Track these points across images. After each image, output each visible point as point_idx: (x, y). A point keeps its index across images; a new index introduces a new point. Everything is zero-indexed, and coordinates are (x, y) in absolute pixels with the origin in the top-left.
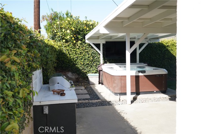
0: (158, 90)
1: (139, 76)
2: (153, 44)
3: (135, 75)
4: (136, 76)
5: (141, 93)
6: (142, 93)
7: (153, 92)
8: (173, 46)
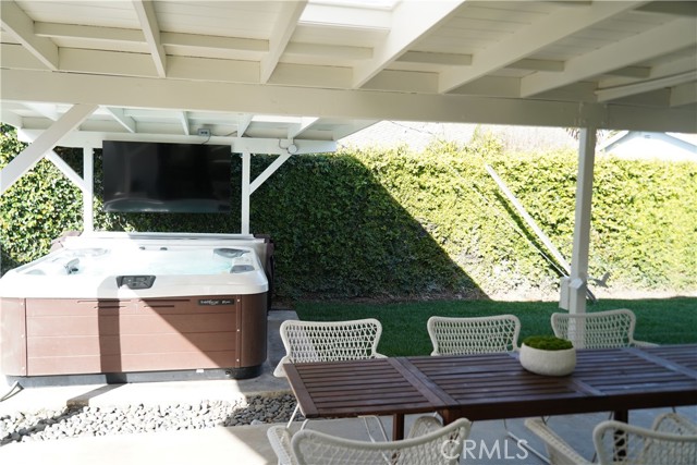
0: (214, 366)
1: (117, 301)
2: (306, 159)
3: (95, 295)
4: (101, 301)
5: (129, 378)
6: (136, 377)
7: (190, 374)
8: (399, 172)
